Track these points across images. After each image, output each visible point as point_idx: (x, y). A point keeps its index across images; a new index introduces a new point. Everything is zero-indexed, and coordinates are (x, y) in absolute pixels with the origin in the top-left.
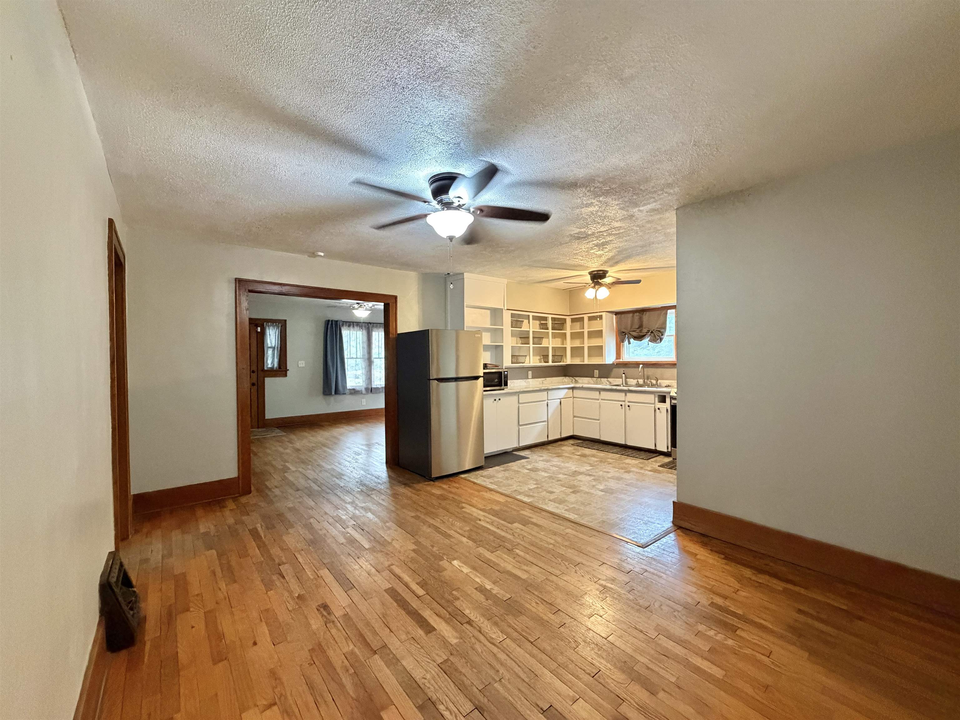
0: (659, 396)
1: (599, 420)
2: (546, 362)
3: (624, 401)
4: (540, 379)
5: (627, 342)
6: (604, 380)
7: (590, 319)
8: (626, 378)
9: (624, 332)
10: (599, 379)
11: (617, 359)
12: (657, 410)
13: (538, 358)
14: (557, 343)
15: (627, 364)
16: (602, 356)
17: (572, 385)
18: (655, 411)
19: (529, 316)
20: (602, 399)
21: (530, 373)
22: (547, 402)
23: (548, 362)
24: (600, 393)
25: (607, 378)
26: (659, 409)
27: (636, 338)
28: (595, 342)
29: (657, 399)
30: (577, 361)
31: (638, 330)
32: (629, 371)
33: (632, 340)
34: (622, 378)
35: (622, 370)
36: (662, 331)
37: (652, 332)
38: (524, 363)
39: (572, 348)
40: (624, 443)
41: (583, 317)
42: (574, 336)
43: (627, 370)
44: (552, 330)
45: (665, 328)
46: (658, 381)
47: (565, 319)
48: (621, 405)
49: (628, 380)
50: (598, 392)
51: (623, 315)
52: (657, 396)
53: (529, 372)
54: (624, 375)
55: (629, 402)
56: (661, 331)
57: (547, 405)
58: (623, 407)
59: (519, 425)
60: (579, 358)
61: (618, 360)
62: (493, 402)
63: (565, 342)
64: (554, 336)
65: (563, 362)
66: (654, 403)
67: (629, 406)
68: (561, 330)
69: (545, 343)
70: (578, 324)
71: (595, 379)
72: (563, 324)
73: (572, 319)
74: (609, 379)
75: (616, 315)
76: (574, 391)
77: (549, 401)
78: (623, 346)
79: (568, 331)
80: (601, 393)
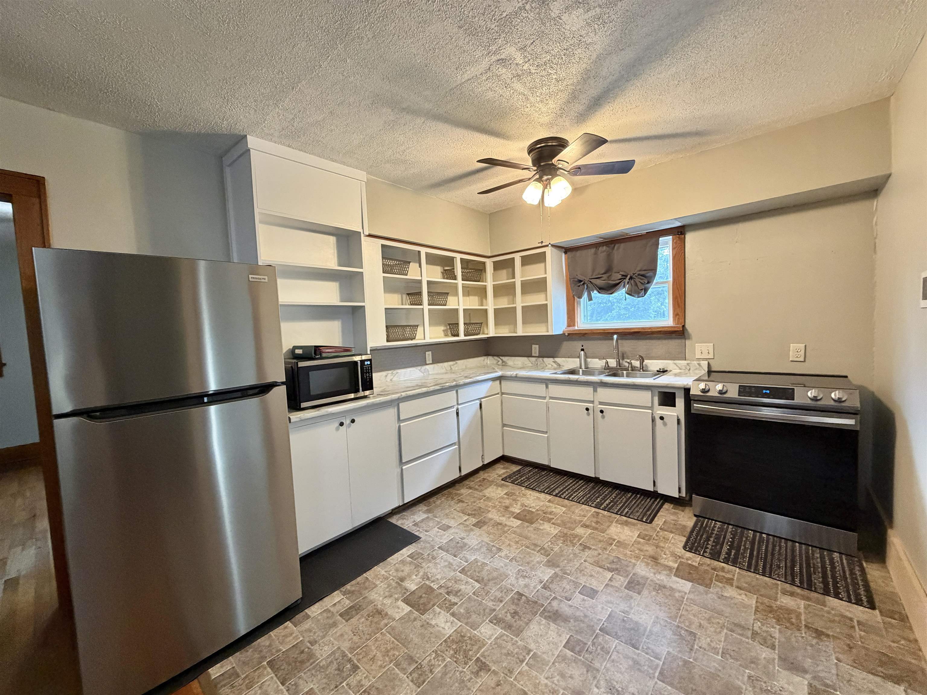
0: (659, 392)
1: (546, 433)
2: (454, 335)
3: (592, 402)
4: (446, 364)
5: (585, 295)
6: (549, 361)
7: (526, 261)
8: (586, 357)
9: (581, 281)
10: (541, 359)
11: (569, 326)
12: (658, 421)
13: (442, 328)
14: (473, 303)
15: (586, 334)
16: (547, 321)
17: (499, 374)
18: (653, 420)
19: (419, 252)
20: (551, 398)
21: (429, 355)
22: (457, 409)
23: (458, 335)
24: (547, 387)
25: (553, 357)
26: (662, 418)
27: (602, 289)
28: (536, 300)
29: (656, 400)
30: (505, 332)
31: (605, 276)
32: (589, 345)
33: (595, 294)
34: (579, 357)
35: (578, 345)
36: (650, 274)
37: (631, 278)
38: (414, 339)
39: (496, 311)
40: (593, 475)
41: (514, 258)
42: (499, 290)
43: (588, 345)
44: (463, 280)
45: (654, 270)
46: (643, 361)
47: (484, 263)
48: (587, 409)
49: (589, 360)
50: (545, 386)
51: (578, 253)
52: (657, 394)
53: (427, 353)
54: (582, 352)
55: (601, 403)
56: (648, 275)
57: (457, 414)
58: (591, 411)
59: (401, 462)
60: (507, 327)
61: (571, 328)
62: (337, 429)
63: (484, 301)
64: (468, 291)
65: (483, 333)
66: (651, 408)
67: (602, 412)
68: (479, 281)
69: (452, 303)
70: (504, 273)
71: (533, 359)
72: (481, 270)
73: (494, 263)
74: (558, 360)
75: (566, 253)
76: (503, 383)
77: (459, 407)
78: (579, 303)
79: (489, 282)
80: (550, 386)
